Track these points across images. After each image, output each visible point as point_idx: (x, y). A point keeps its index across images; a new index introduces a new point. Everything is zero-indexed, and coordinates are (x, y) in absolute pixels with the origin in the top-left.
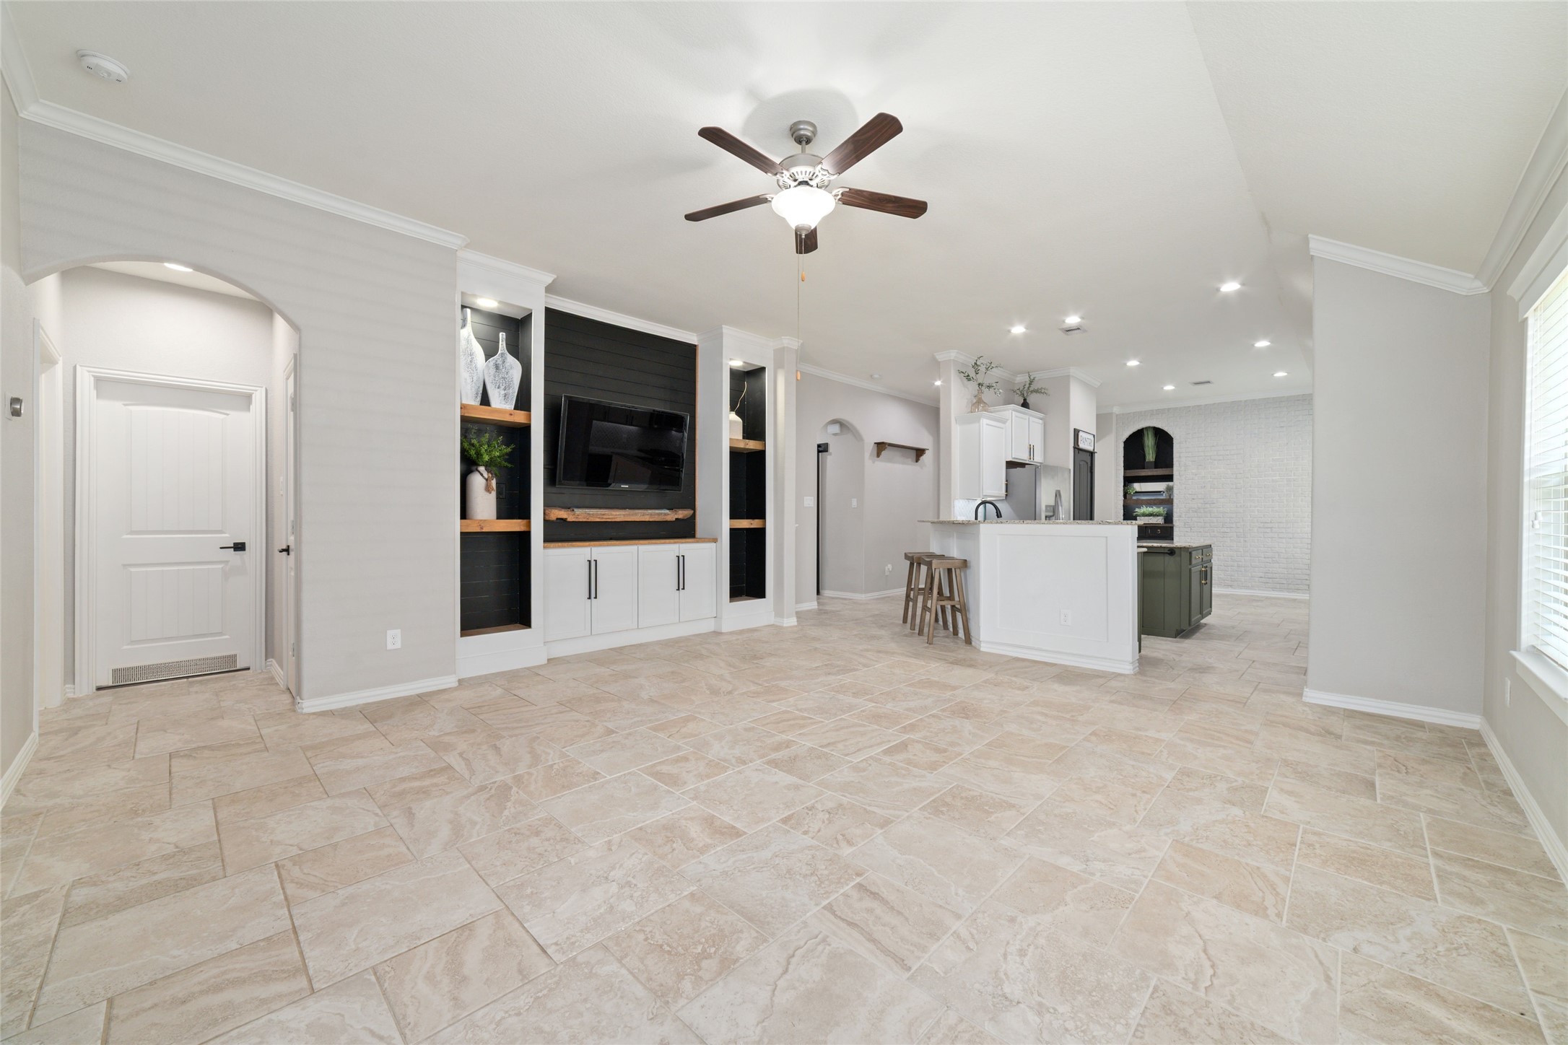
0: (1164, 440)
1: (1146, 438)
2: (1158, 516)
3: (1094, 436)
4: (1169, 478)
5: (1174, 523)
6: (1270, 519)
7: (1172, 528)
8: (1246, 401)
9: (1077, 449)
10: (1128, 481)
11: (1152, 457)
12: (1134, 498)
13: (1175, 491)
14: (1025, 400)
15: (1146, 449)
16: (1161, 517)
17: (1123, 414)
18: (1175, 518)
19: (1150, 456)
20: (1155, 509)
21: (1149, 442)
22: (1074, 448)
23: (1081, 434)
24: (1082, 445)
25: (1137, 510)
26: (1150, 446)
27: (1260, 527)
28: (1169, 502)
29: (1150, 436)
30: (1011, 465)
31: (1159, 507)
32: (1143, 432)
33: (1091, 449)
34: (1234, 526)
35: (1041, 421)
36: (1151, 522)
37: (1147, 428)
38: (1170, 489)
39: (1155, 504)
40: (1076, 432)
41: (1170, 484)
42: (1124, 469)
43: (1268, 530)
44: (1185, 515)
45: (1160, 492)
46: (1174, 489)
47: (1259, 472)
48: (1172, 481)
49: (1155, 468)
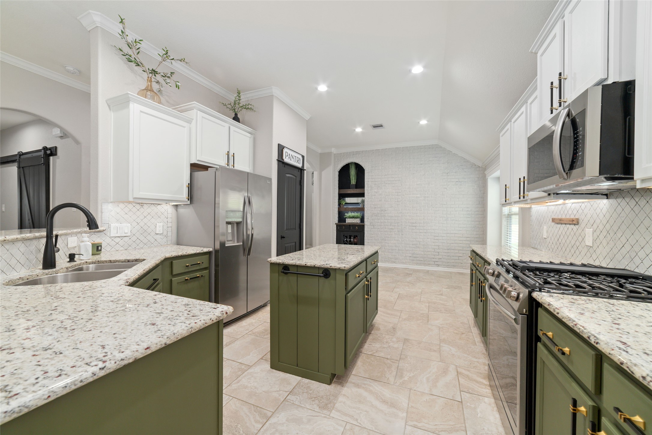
0: (360, 170)
1: (351, 170)
2: (357, 218)
3: (303, 157)
4: (362, 195)
5: (365, 223)
6: (415, 221)
7: (364, 226)
8: (403, 147)
9: (281, 162)
10: (342, 196)
11: (354, 182)
12: (345, 207)
13: (366, 203)
14: (236, 114)
15: (351, 177)
16: (358, 219)
17: (338, 154)
18: (365, 220)
19: (353, 181)
20: (355, 214)
21: (353, 172)
22: (278, 161)
23: (285, 150)
24: (286, 160)
25: (346, 214)
26: (353, 175)
27: (410, 226)
28: (362, 210)
29: (353, 167)
30: (195, 167)
31: (358, 213)
32: (349, 166)
33: (300, 165)
34: (396, 225)
35: (249, 135)
36: (353, 222)
37: (351, 163)
38: (363, 202)
39: (355, 211)
40: (281, 148)
41: (363, 198)
42: (339, 189)
43: (414, 228)
44: (371, 218)
45: (358, 203)
46: (365, 201)
47: (409, 192)
48: (364, 197)
49: (356, 188)
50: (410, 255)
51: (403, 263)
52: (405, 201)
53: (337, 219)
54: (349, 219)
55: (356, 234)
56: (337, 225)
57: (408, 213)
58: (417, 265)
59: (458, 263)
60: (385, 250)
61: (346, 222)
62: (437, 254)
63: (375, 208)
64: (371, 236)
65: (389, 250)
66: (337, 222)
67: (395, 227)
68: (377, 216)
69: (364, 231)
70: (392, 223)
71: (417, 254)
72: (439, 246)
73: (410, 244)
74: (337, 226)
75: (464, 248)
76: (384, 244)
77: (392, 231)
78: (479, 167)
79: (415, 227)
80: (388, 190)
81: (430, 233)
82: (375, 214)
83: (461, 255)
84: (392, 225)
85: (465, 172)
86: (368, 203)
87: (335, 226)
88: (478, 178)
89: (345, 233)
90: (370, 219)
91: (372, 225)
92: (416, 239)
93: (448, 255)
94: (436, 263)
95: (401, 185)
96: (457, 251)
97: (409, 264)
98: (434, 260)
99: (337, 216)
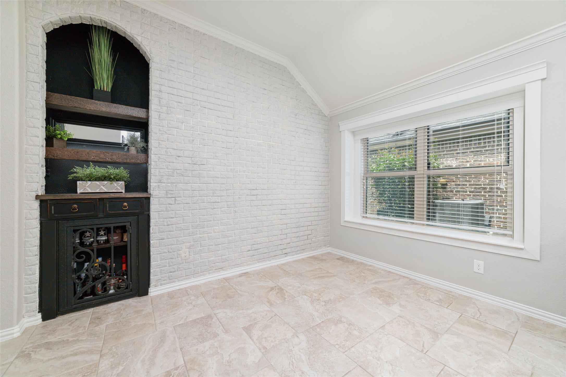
50: (249, 247)
51: (237, 265)
52: (240, 149)
53: (43, 182)
54: (89, 183)
55: (120, 221)
56: (41, 201)
57: (244, 172)
58: (259, 262)
59: (307, 244)
60: (201, 248)
61: (79, 191)
62: (284, 236)
63: (179, 157)
64: (169, 223)
65: (210, 247)
66: (41, 191)
67: (222, 198)
68: (183, 175)
69: (149, 210)
70: (216, 190)
71: (258, 242)
72: (286, 224)
73: (248, 228)
74: (43, 203)
75: (312, 222)
76: (199, 236)
77: (216, 207)
78: (325, 116)
79: (255, 196)
80: (209, 121)
81: (276, 205)
82: (178, 171)
83: (309, 232)
84: (215, 195)
85: (313, 118)
86: (159, 144)
87: (36, 204)
88: (325, 129)
89: (77, 223)
90: (166, 182)
91: (169, 196)
92: (258, 218)
93: (297, 236)
94: (284, 251)
95: (233, 116)
96: (306, 228)
97: (248, 265)
98: (282, 247)
99: (41, 172)
